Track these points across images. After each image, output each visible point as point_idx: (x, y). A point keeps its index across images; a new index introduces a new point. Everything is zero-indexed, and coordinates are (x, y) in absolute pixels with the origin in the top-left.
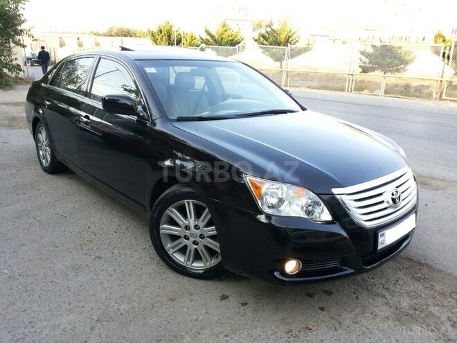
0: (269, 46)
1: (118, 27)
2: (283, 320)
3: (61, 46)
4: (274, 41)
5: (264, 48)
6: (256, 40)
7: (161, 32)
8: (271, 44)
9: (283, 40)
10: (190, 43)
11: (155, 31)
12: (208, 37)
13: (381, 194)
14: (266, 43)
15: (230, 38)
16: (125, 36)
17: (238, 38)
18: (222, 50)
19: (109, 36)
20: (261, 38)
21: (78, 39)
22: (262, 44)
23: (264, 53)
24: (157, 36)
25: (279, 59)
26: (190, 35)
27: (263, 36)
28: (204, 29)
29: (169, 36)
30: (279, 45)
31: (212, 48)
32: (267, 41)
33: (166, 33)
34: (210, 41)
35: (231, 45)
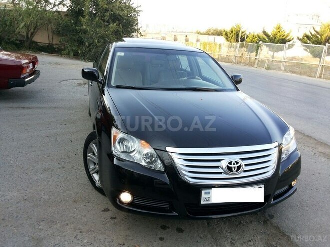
0: (312, 45)
1: (214, 29)
2: (127, 236)
3: (175, 41)
4: (316, 41)
5: (306, 46)
6: (300, 40)
7: (232, 32)
8: (313, 43)
9: (323, 41)
10: (252, 40)
11: (228, 31)
12: (265, 37)
13: (219, 161)
14: (309, 42)
15: (282, 37)
16: (218, 35)
17: (289, 38)
18: (274, 47)
19: (207, 35)
20: (306, 38)
21: (187, 36)
22: (305, 43)
23: (305, 50)
24: (229, 35)
25: (317, 55)
26: (253, 35)
27: (308, 37)
28: (263, 31)
29: (238, 35)
30: (320, 44)
31: (266, 45)
32: (310, 41)
33: (235, 33)
34: (265, 40)
35: (281, 43)
